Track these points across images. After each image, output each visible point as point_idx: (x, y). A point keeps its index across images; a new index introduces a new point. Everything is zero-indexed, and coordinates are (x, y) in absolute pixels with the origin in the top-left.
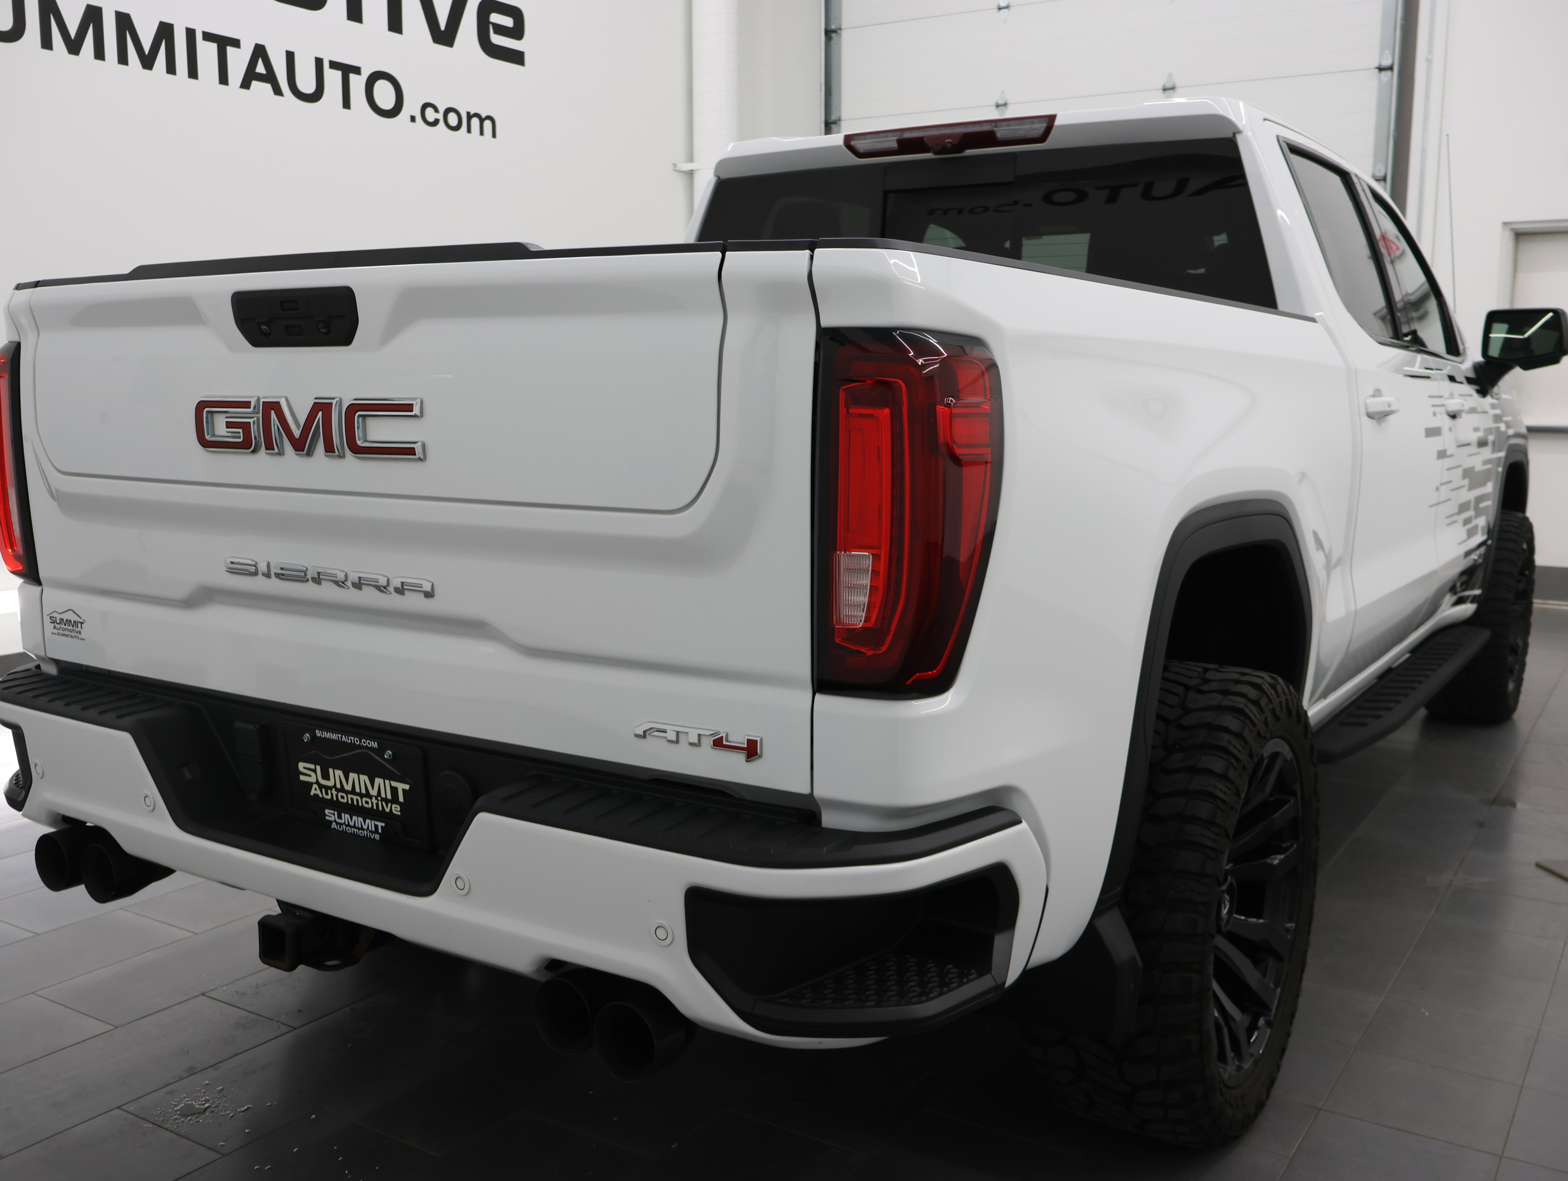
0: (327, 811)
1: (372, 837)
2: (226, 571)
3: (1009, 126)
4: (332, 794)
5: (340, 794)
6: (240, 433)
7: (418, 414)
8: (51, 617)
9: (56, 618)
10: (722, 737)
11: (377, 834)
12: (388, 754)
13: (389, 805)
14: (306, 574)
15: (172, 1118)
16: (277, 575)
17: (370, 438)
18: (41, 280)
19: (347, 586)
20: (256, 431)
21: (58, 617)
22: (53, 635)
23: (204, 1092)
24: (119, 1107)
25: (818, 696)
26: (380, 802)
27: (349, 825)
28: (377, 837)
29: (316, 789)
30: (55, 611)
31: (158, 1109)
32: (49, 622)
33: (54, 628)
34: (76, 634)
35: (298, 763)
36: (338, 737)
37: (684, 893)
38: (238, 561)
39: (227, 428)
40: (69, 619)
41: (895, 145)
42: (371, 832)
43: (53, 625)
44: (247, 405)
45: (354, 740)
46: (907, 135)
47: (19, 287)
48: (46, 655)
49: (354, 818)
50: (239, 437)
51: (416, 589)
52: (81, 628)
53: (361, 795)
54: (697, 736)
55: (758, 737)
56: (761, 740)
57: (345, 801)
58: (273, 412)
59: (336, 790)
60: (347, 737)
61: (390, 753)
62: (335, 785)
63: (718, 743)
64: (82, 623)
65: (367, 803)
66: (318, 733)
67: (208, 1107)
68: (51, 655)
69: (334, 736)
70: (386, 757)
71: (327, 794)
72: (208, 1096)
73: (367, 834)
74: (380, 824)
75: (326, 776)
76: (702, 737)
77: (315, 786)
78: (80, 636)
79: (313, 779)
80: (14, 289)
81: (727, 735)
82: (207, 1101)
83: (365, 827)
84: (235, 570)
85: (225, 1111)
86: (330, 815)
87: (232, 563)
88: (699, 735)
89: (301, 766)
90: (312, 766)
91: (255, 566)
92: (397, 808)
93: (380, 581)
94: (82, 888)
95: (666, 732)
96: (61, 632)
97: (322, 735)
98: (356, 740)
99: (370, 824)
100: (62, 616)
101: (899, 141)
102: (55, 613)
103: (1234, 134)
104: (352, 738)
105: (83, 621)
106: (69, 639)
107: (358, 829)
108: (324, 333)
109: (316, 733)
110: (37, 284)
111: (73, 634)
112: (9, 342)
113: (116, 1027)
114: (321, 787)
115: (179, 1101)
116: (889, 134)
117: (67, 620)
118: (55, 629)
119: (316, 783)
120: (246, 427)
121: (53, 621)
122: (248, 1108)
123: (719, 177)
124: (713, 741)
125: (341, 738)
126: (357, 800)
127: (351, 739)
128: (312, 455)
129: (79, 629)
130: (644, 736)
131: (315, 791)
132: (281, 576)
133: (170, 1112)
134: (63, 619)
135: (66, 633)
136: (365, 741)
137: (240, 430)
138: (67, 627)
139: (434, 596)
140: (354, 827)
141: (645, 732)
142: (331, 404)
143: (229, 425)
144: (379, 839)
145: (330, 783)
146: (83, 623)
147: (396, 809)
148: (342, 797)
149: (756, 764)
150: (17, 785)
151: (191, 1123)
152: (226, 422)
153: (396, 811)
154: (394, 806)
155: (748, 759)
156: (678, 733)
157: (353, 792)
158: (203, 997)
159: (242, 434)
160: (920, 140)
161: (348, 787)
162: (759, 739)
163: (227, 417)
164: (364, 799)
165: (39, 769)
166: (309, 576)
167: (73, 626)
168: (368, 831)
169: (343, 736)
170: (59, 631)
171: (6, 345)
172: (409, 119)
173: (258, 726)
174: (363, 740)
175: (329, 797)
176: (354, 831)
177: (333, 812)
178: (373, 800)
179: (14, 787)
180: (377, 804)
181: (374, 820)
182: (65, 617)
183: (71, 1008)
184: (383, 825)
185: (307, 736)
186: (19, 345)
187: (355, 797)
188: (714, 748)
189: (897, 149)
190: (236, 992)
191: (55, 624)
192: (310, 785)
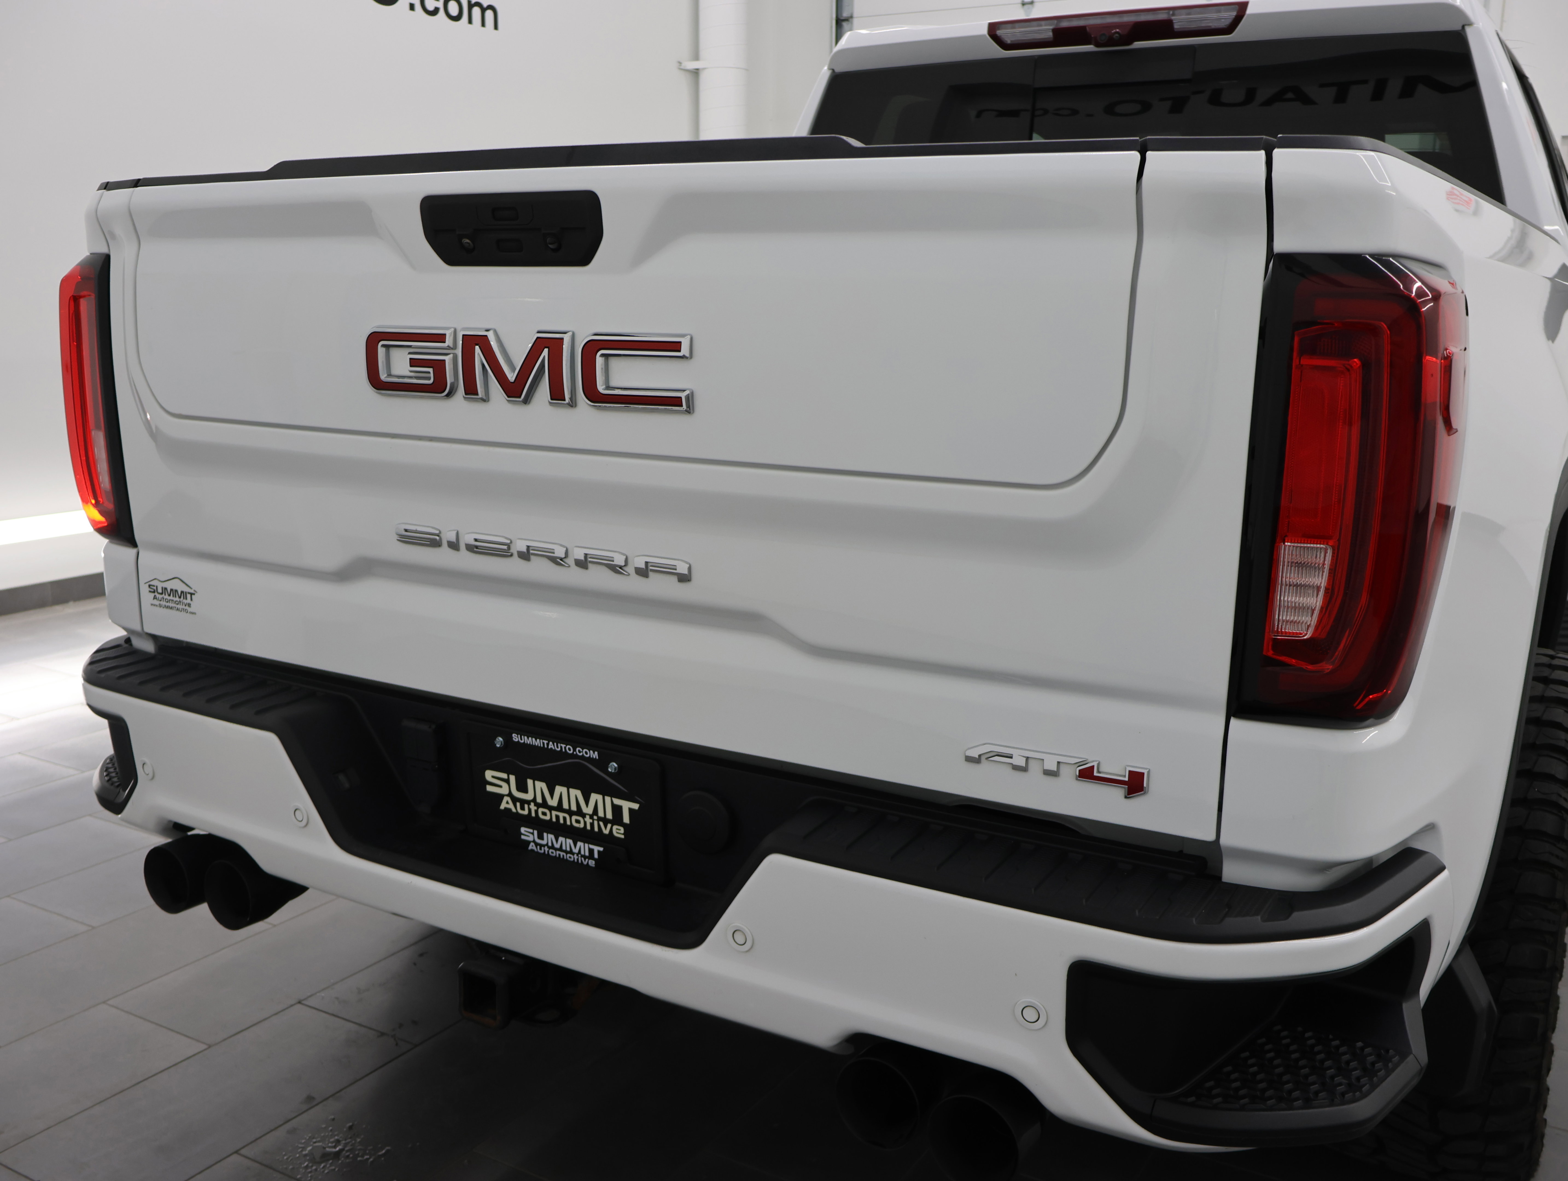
0: (523, 830)
1: (585, 863)
2: (398, 540)
3: (1189, 14)
4: (530, 810)
5: (541, 810)
6: (429, 373)
7: (687, 355)
8: (149, 586)
9: (157, 587)
10: (1093, 766)
11: (592, 859)
12: (613, 766)
13: (609, 826)
14: (509, 548)
15: (303, 1166)
16: (470, 548)
17: (613, 383)
18: (141, 178)
19: (568, 564)
20: (453, 373)
21: (160, 586)
22: (153, 606)
23: (331, 1130)
24: (237, 1152)
25: (1233, 722)
26: (596, 823)
27: (553, 847)
28: (592, 863)
29: (507, 803)
30: (155, 579)
31: (284, 1153)
32: (148, 591)
33: (154, 598)
34: (184, 607)
35: (485, 771)
36: (543, 743)
37: (1068, 967)
38: (415, 529)
39: (411, 366)
40: (174, 588)
41: (1050, 34)
42: (584, 857)
43: (153, 595)
44: (441, 338)
45: (565, 748)
46: (1065, 24)
47: (107, 186)
48: (143, 629)
49: (561, 839)
50: (429, 378)
51: (668, 571)
52: (191, 600)
53: (570, 813)
54: (1056, 763)
55: (1146, 769)
56: (1149, 773)
57: (548, 818)
58: (477, 347)
59: (535, 805)
60: (555, 744)
61: (616, 765)
62: (534, 800)
63: (1087, 774)
64: (191, 594)
65: (578, 821)
66: (516, 738)
67: (341, 1151)
68: (149, 629)
69: (538, 742)
70: (610, 770)
71: (523, 808)
72: (337, 1135)
73: (578, 859)
74: (597, 849)
75: (522, 788)
76: (1062, 766)
77: (506, 799)
78: (189, 610)
79: (504, 790)
80: (99, 189)
81: (1099, 765)
82: (338, 1142)
83: (576, 851)
84: (408, 538)
85: (363, 1156)
86: (527, 834)
87: (406, 530)
88: (1059, 763)
89: (489, 775)
90: (504, 776)
91: (438, 536)
92: (620, 830)
93: (615, 560)
94: (204, 909)
95: (1011, 757)
96: (163, 603)
97: (521, 739)
98: (569, 749)
99: (583, 847)
100: (165, 585)
101: (1055, 31)
102: (155, 581)
103: (1463, 27)
104: (563, 746)
105: (194, 592)
106: (174, 612)
107: (566, 852)
108: (553, 250)
109: (512, 737)
110: (137, 183)
111: (179, 606)
112: (91, 254)
113: (210, 1046)
114: (515, 800)
115: (304, 1142)
116: (1043, 23)
117: (171, 590)
118: (155, 600)
119: (507, 795)
120: (439, 367)
121: (153, 590)
122: (388, 1151)
123: (833, 70)
124: (1080, 771)
125: (548, 744)
126: (565, 819)
127: (561, 747)
128: (529, 403)
129: (189, 601)
130: (976, 760)
131: (506, 804)
132: (475, 549)
133: (298, 1157)
134: (166, 589)
135: (171, 604)
136: (581, 750)
137: (431, 370)
138: (171, 597)
139: (691, 580)
140: (561, 849)
141: (980, 756)
142: (562, 339)
143: (413, 363)
144: (594, 866)
145: (529, 796)
146: (194, 594)
147: (618, 831)
148: (544, 814)
149: (1138, 802)
150: (110, 782)
151: (326, 1171)
152: (410, 359)
153: (617, 833)
154: (615, 827)
155: (1128, 795)
156: (1027, 758)
157: (559, 807)
158: (299, 1006)
159: (432, 375)
160: (1082, 29)
161: (554, 803)
162: (1145, 772)
163: (410, 353)
164: (574, 818)
165: (148, 769)
166: (514, 550)
167: (180, 597)
168: (580, 855)
169: (551, 743)
170: (162, 603)
171: (87, 257)
172: (408, 7)
173: (434, 727)
174: (578, 749)
175: (526, 812)
176: (559, 855)
177: (531, 831)
178: (586, 819)
179: (107, 785)
180: (592, 825)
181: (589, 843)
182: (169, 586)
183: (152, 1022)
184: (601, 849)
185: (499, 741)
186: (107, 258)
187: (561, 815)
188: (1079, 780)
189: (1052, 39)
190: (337, 998)
191: (156, 594)
192: (500, 797)
